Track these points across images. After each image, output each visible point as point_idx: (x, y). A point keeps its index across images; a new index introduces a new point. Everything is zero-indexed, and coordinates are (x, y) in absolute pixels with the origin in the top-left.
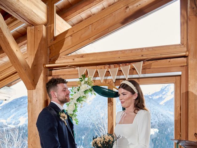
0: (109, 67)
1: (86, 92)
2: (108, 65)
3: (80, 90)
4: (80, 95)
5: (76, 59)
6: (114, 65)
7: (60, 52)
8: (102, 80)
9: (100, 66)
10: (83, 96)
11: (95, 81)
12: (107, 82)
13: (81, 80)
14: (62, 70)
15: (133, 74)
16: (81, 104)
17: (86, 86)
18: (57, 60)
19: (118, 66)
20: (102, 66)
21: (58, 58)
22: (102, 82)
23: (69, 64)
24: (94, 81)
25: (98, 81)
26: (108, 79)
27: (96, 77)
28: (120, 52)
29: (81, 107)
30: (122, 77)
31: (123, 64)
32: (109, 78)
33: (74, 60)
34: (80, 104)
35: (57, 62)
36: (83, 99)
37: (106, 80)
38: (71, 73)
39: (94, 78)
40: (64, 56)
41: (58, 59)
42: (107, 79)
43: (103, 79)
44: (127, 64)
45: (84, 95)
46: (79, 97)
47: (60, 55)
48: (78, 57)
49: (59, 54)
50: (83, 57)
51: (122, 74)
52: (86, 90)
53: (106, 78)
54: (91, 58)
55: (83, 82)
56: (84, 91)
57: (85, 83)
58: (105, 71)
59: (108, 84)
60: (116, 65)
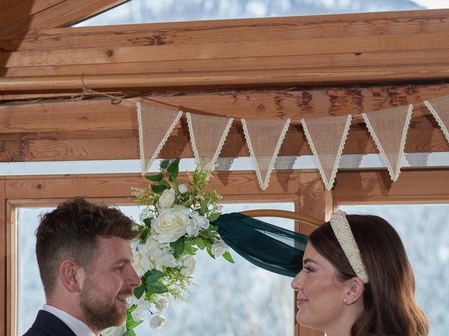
0: (305, 103)
1: (180, 246)
2: (300, 93)
3: (154, 237)
4: (153, 262)
5: (125, 54)
6: (332, 92)
7: (34, 10)
8: (264, 173)
9: (256, 97)
10: (169, 269)
11: (230, 177)
12: (293, 186)
13: (157, 184)
14: (47, 105)
15: (430, 151)
16: (158, 306)
17: (184, 218)
18: (15, 49)
19: (350, 98)
20: (268, 98)
21: (21, 39)
22: (264, 185)
23: (87, 81)
24: (223, 175)
25: (242, 180)
26: (300, 172)
27: (235, 156)
28: (361, 27)
29: (157, 322)
30: (369, 161)
31: (377, 90)
32: (303, 163)
33: (110, 53)
34: (153, 307)
35: (14, 60)
36: (165, 281)
37: (284, 176)
38: (93, 126)
39: (225, 160)
40: (57, 31)
41: (25, 44)
42: (291, 171)
43: (271, 168)
44: (401, 91)
45: (173, 263)
46: (148, 274)
47: (36, 23)
48: (134, 42)
49: (29, 19)
50: (161, 43)
51: (369, 146)
52: (183, 238)
53: (284, 164)
54: (207, 52)
55: (167, 197)
56: (171, 244)
57: (177, 202)
58: (280, 129)
59: (299, 194)
60: (341, 93)
